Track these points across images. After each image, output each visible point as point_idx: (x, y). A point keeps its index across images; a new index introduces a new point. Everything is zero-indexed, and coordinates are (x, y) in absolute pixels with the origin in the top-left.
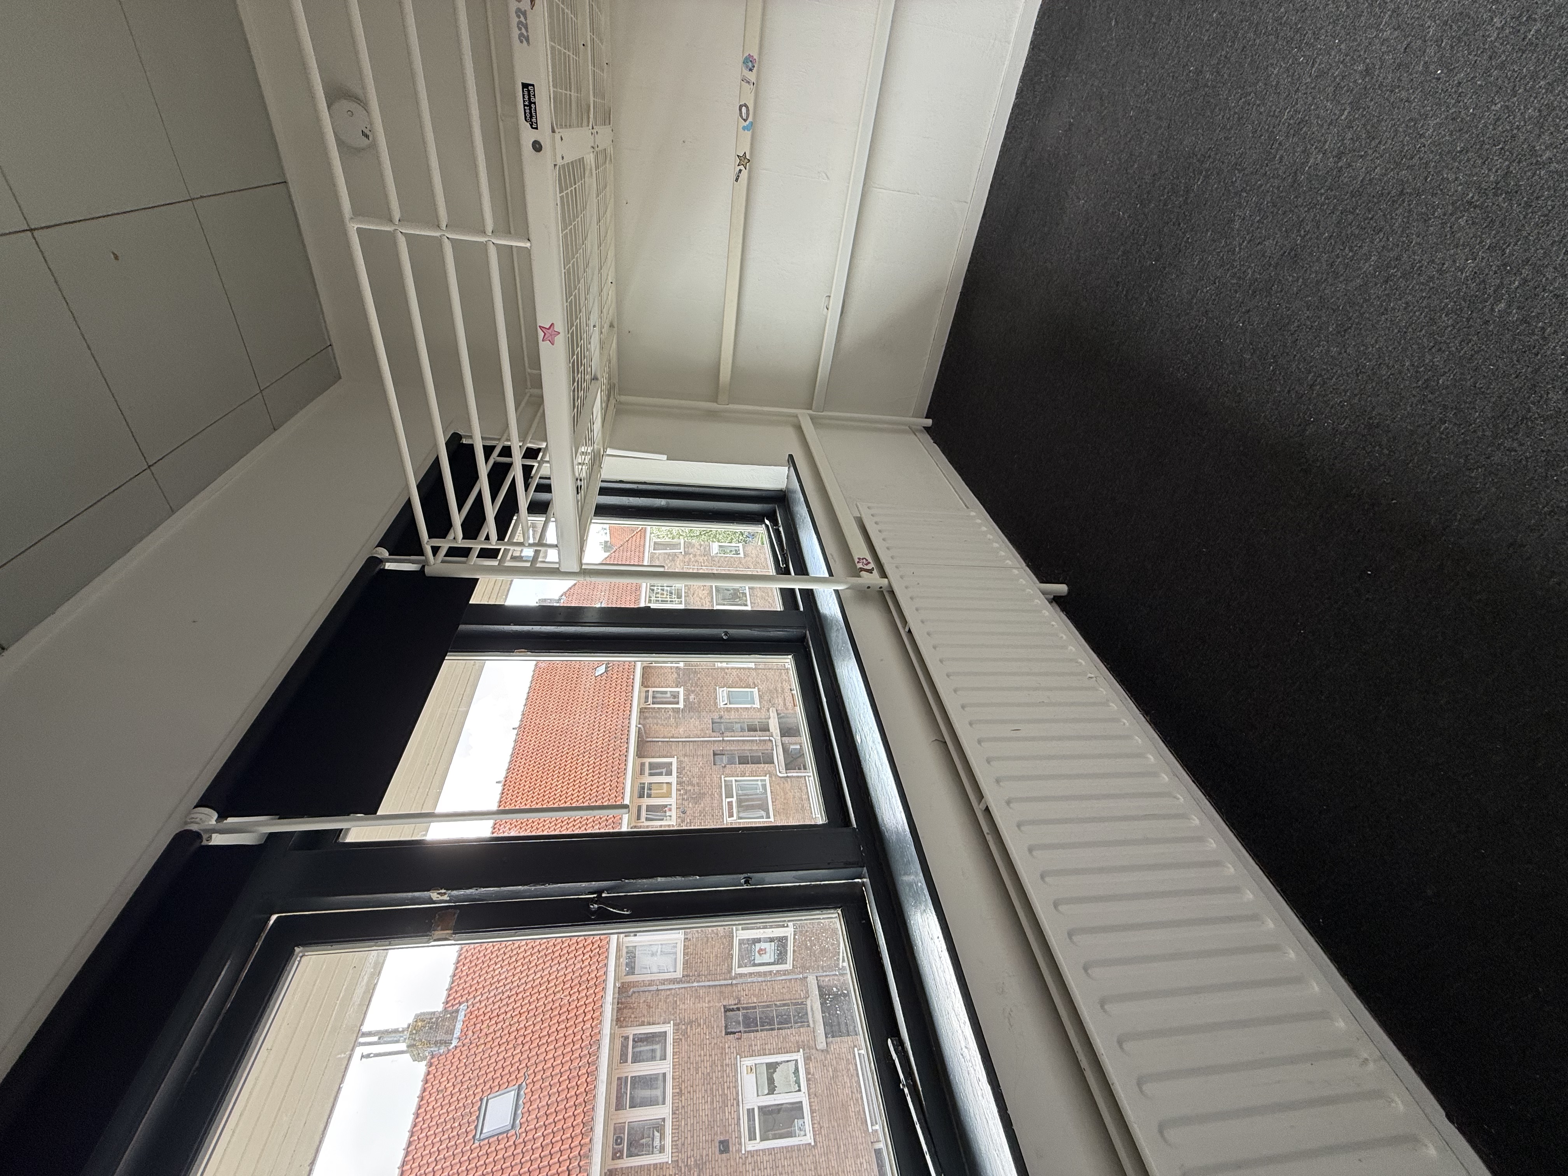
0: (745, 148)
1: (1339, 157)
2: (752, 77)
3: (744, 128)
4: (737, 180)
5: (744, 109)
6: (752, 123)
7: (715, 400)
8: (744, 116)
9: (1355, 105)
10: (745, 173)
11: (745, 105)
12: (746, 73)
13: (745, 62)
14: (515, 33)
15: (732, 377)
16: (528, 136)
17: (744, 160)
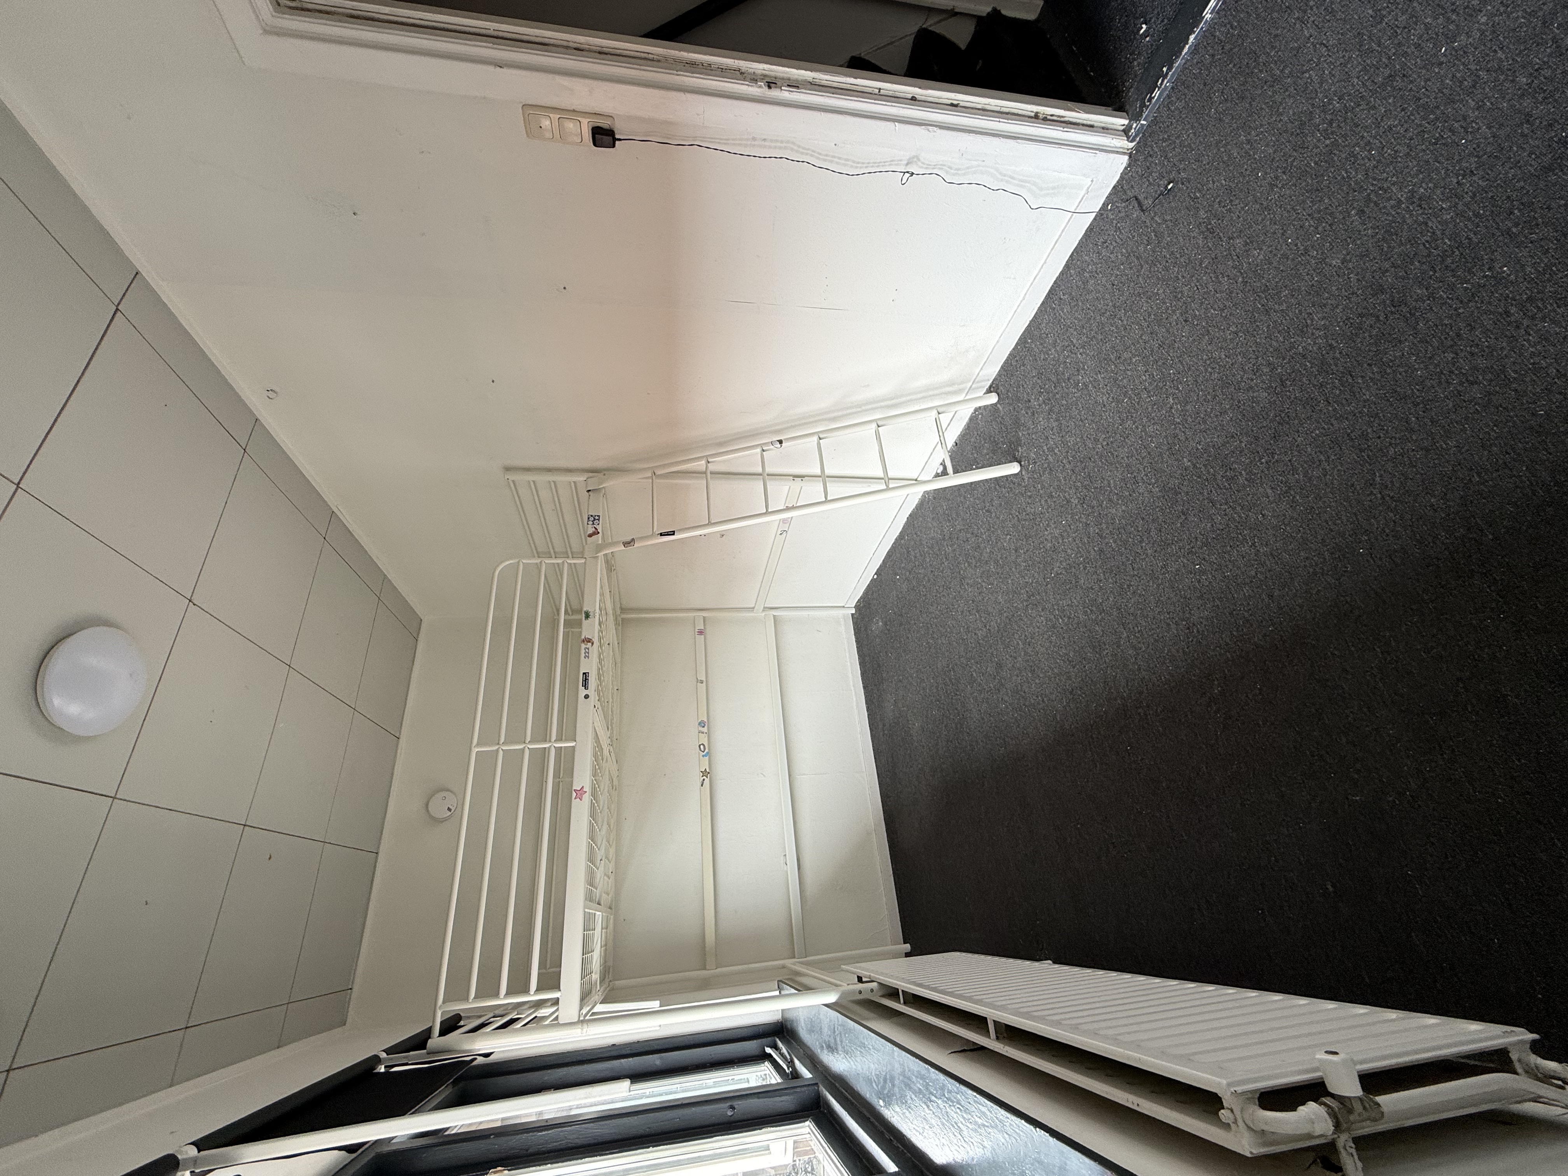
0: (705, 766)
1: (985, 627)
2: (705, 730)
3: (703, 756)
4: (702, 785)
5: (702, 747)
6: (708, 753)
7: (704, 968)
8: (702, 749)
9: (978, 611)
10: (707, 781)
11: (703, 744)
12: (701, 729)
13: (700, 724)
14: (583, 655)
15: (716, 942)
16: (582, 692)
17: (705, 773)
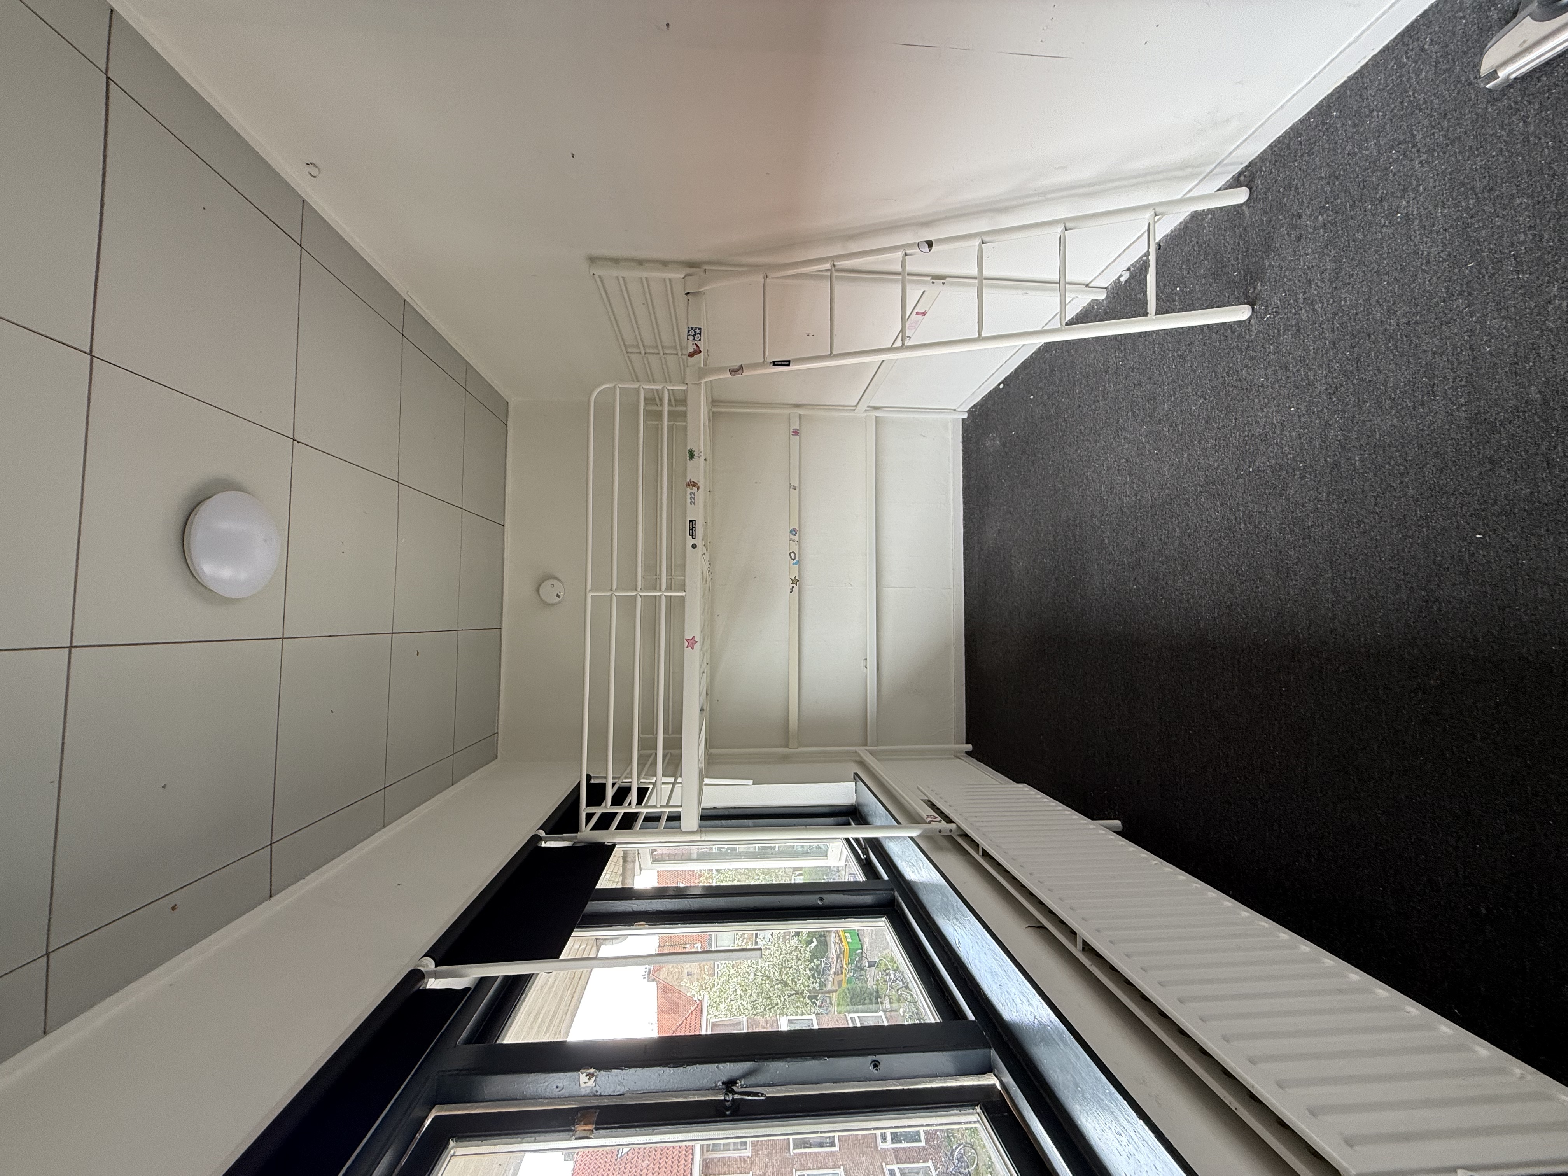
0: (795, 574)
2: (796, 538)
3: (793, 564)
4: (791, 592)
6: (798, 561)
7: (787, 746)
8: (793, 557)
10: (796, 588)
11: (793, 552)
12: (792, 537)
13: (791, 532)
14: (689, 501)
15: (798, 727)
16: (690, 541)
17: (794, 581)
